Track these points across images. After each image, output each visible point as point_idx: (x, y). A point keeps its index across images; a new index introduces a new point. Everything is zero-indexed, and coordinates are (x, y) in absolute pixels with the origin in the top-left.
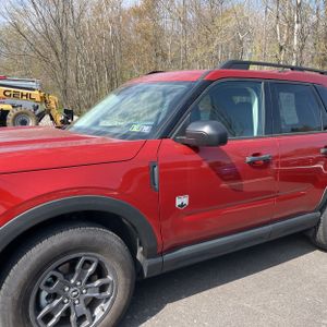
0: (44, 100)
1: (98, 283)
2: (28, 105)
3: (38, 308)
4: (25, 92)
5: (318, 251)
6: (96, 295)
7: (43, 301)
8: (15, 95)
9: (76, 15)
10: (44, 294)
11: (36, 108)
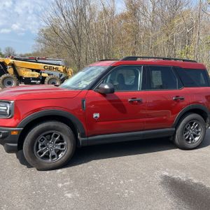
0: (65, 71)
1: (60, 144)
2: (56, 74)
3: (37, 149)
4: (55, 67)
5: (178, 149)
6: (59, 148)
7: (40, 147)
8: (50, 68)
9: (87, 20)
10: (40, 145)
11: (61, 76)
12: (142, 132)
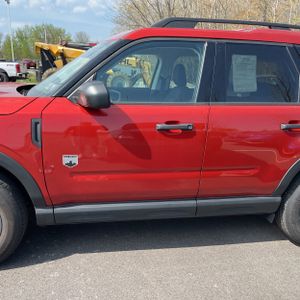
12: (192, 203)
